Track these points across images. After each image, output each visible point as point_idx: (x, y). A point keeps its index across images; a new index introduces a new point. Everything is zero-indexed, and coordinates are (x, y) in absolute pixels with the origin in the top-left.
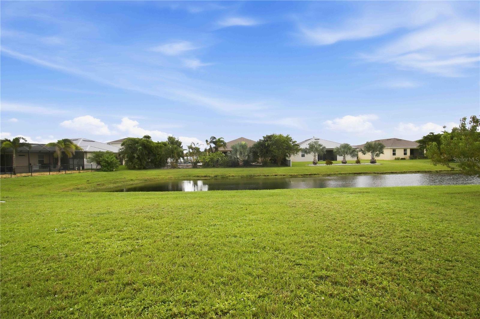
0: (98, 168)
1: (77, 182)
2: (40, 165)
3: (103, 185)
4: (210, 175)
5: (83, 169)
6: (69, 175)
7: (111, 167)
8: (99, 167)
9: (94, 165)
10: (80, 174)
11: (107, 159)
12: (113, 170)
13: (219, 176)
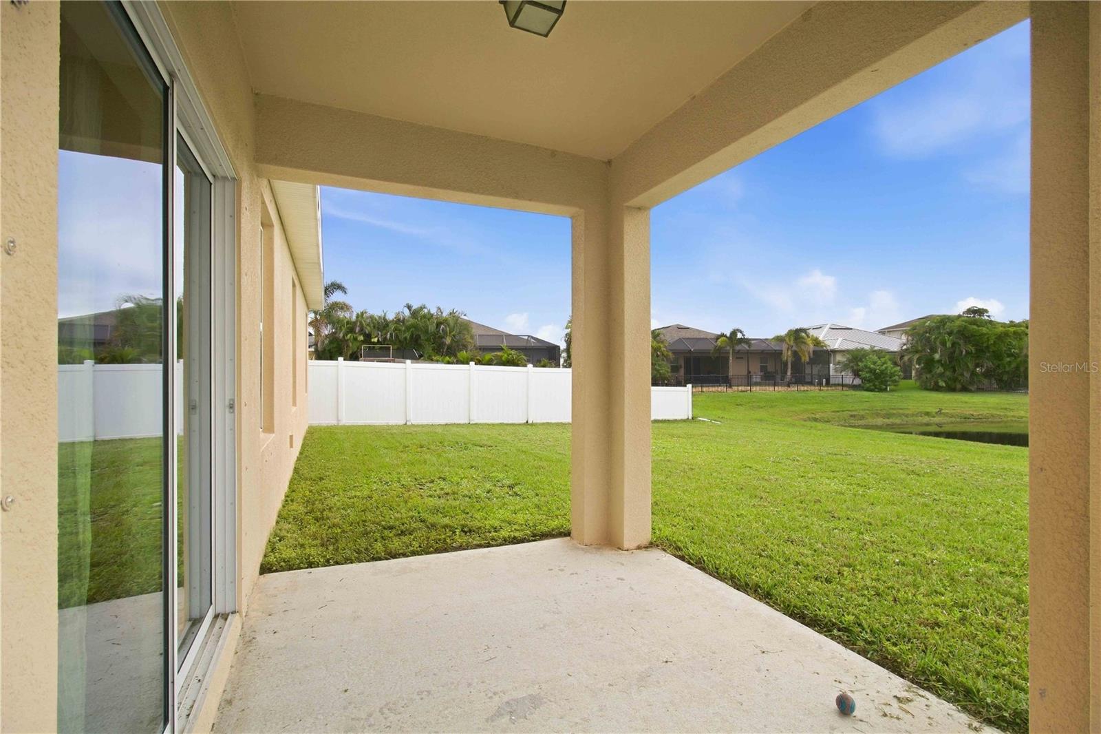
0: (855, 383)
1: (815, 407)
2: (762, 374)
3: (863, 417)
5: (828, 383)
6: (803, 394)
7: (881, 383)
8: (857, 381)
9: (849, 379)
10: (822, 394)
11: (872, 366)
12: (886, 388)
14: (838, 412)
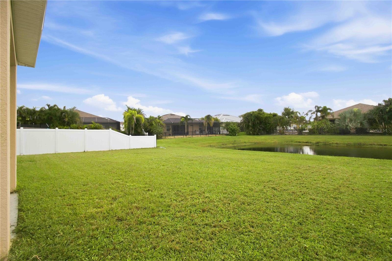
1: (212, 142)
2: (200, 131)
3: (226, 144)
4: (312, 141)
5: (220, 134)
6: (209, 137)
7: (234, 133)
8: (228, 133)
9: (225, 132)
10: (216, 137)
11: (231, 127)
12: (236, 135)
13: (322, 142)
14: (218, 143)
